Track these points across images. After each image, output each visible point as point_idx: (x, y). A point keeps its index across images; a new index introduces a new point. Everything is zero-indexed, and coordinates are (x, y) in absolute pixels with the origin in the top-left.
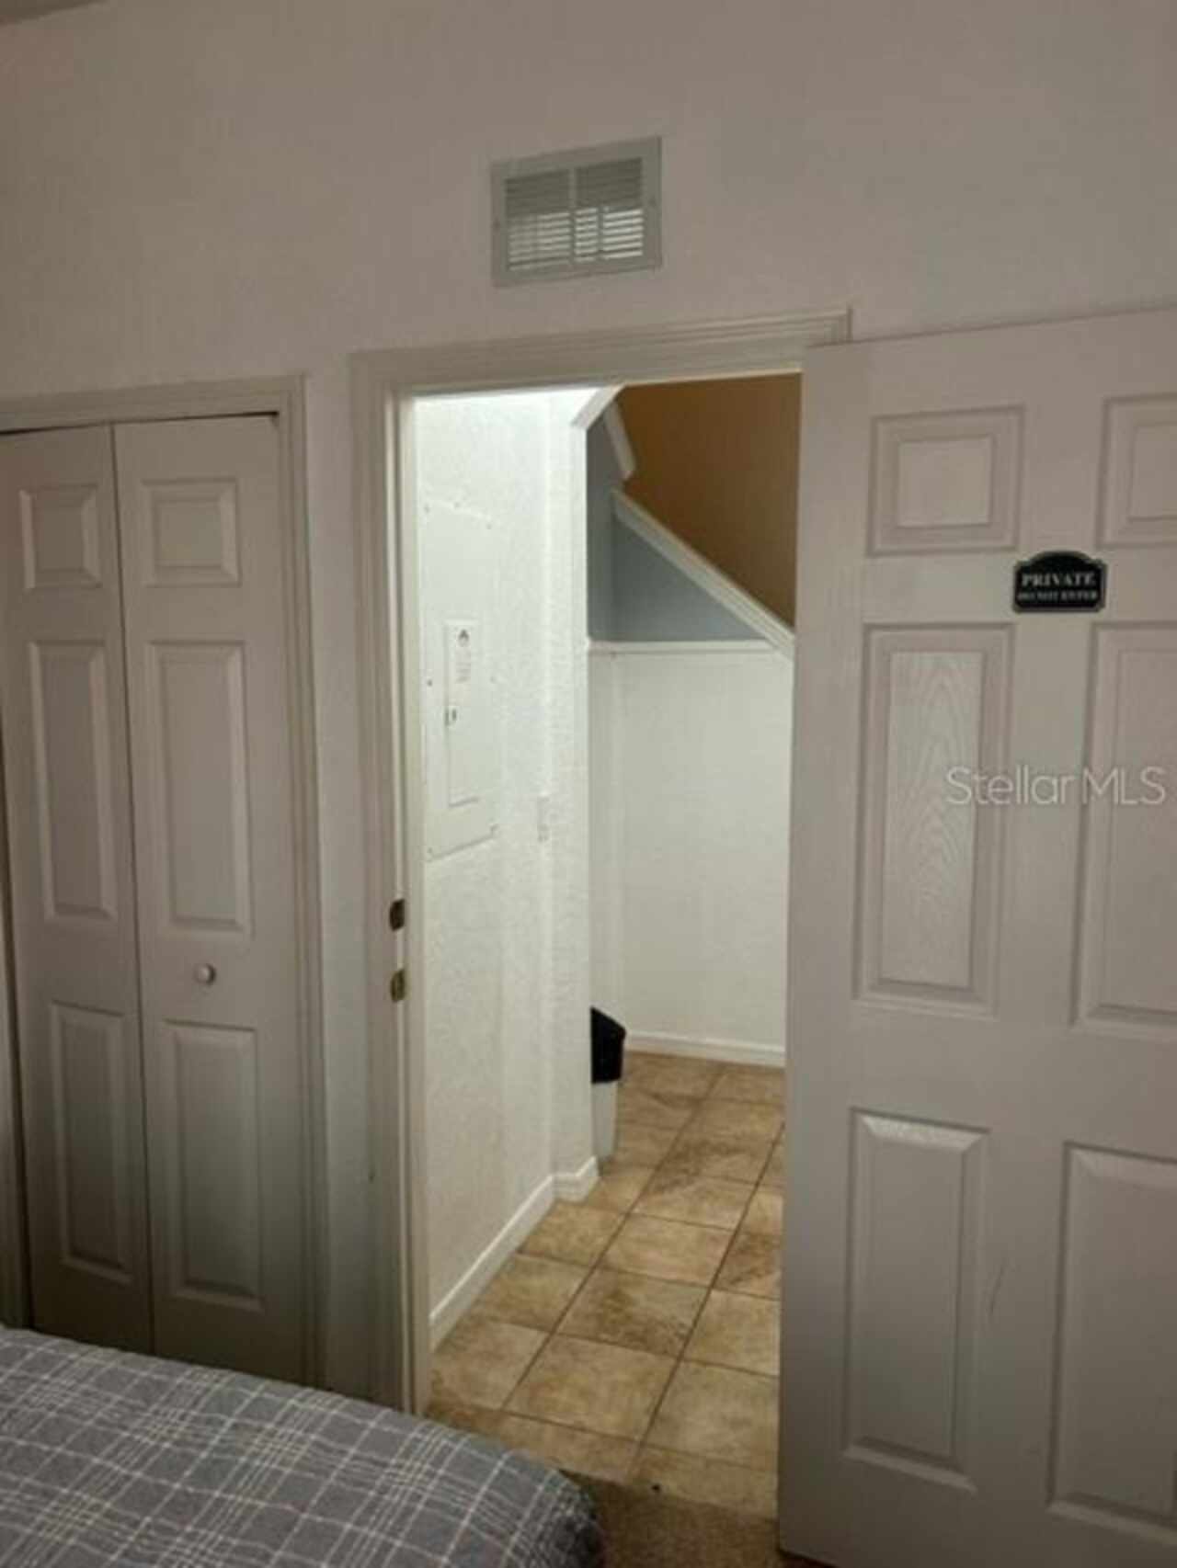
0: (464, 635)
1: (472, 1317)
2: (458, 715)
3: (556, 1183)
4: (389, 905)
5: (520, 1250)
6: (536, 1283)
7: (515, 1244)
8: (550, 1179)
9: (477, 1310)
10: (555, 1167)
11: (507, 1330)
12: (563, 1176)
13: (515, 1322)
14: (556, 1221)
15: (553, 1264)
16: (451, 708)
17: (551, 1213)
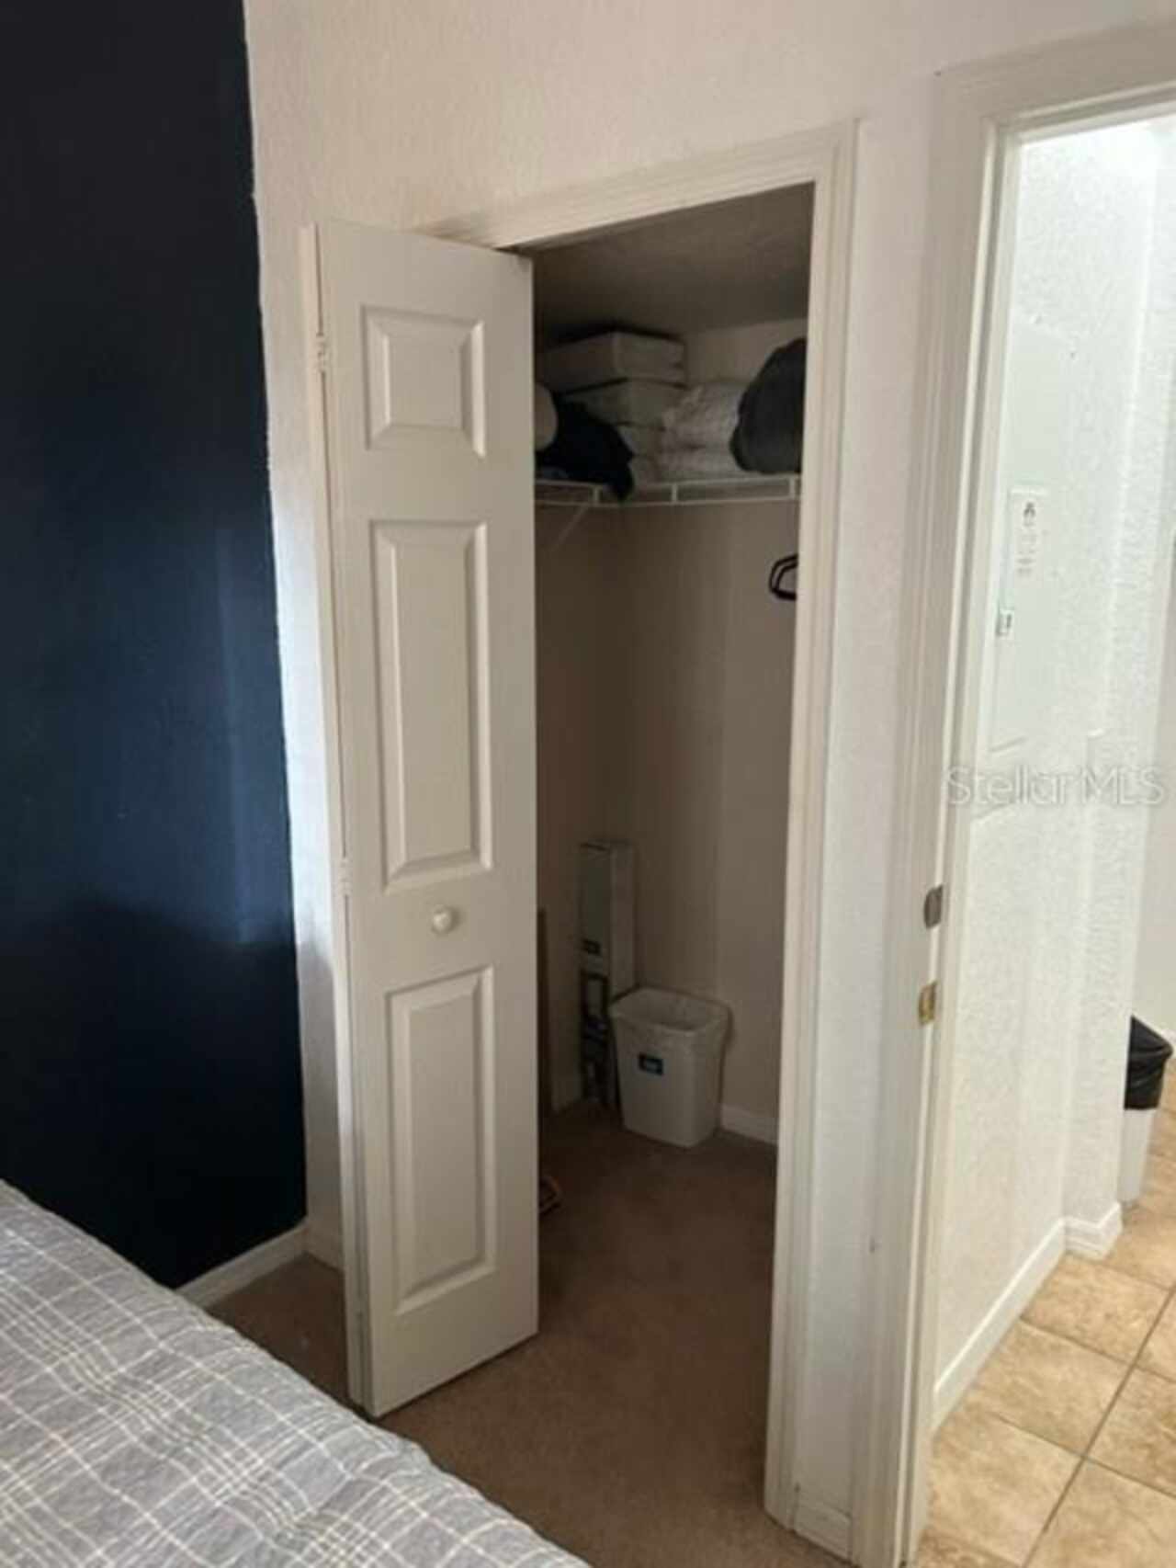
0: (1029, 510)
1: (969, 1409)
2: (1013, 622)
3: (1067, 1230)
4: (924, 893)
5: (1024, 1317)
6: (1053, 1373)
7: (1018, 1308)
8: (1060, 1223)
9: (974, 1397)
10: (1066, 1212)
11: (1019, 1441)
12: (1076, 1223)
13: (1027, 1428)
14: (1067, 1281)
15: (1075, 1349)
16: (1005, 613)
17: (1059, 1268)
